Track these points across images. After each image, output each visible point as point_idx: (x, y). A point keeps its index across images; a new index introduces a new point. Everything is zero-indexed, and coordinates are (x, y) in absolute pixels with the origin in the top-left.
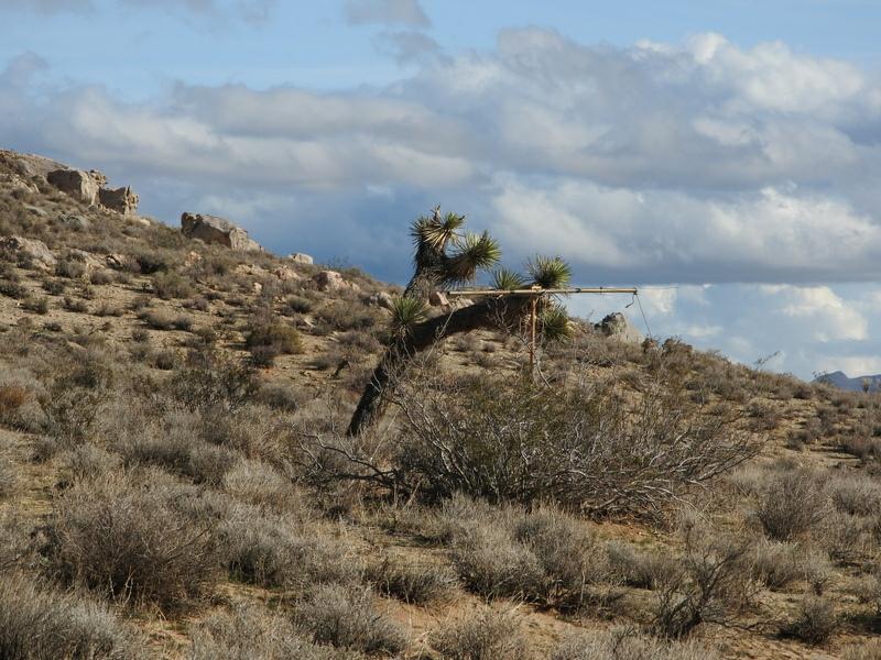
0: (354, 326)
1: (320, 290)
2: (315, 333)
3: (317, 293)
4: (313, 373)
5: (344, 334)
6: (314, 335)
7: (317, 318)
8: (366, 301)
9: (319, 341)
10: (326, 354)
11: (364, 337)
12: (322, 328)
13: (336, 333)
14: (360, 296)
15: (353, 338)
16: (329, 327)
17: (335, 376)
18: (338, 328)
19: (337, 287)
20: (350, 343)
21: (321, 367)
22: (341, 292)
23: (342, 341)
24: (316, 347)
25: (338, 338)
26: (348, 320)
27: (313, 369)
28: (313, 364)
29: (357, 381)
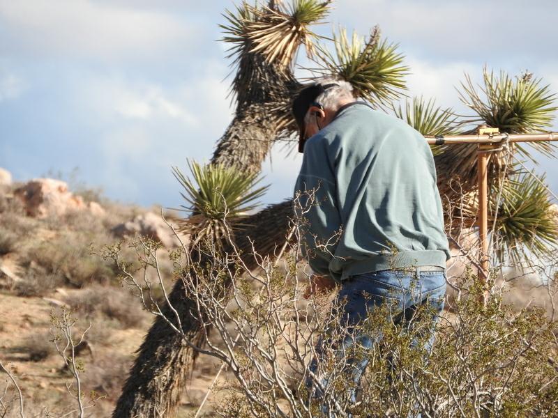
0: (97, 277)
1: (30, 214)
2: (24, 292)
3: (24, 221)
4: (21, 367)
5: (78, 293)
6: (20, 295)
7: (26, 265)
8: (119, 232)
9: (30, 307)
10: (45, 330)
11: (117, 297)
12: (34, 282)
13: (63, 291)
14: (106, 224)
15: (95, 300)
16: (49, 280)
17: (64, 371)
18: (67, 283)
19: (62, 210)
20: (90, 309)
21: (37, 355)
22: (69, 218)
23: (75, 307)
24: (27, 318)
25: (68, 301)
26: (85, 267)
27: (22, 360)
28: (21, 350)
29: (106, 379)
